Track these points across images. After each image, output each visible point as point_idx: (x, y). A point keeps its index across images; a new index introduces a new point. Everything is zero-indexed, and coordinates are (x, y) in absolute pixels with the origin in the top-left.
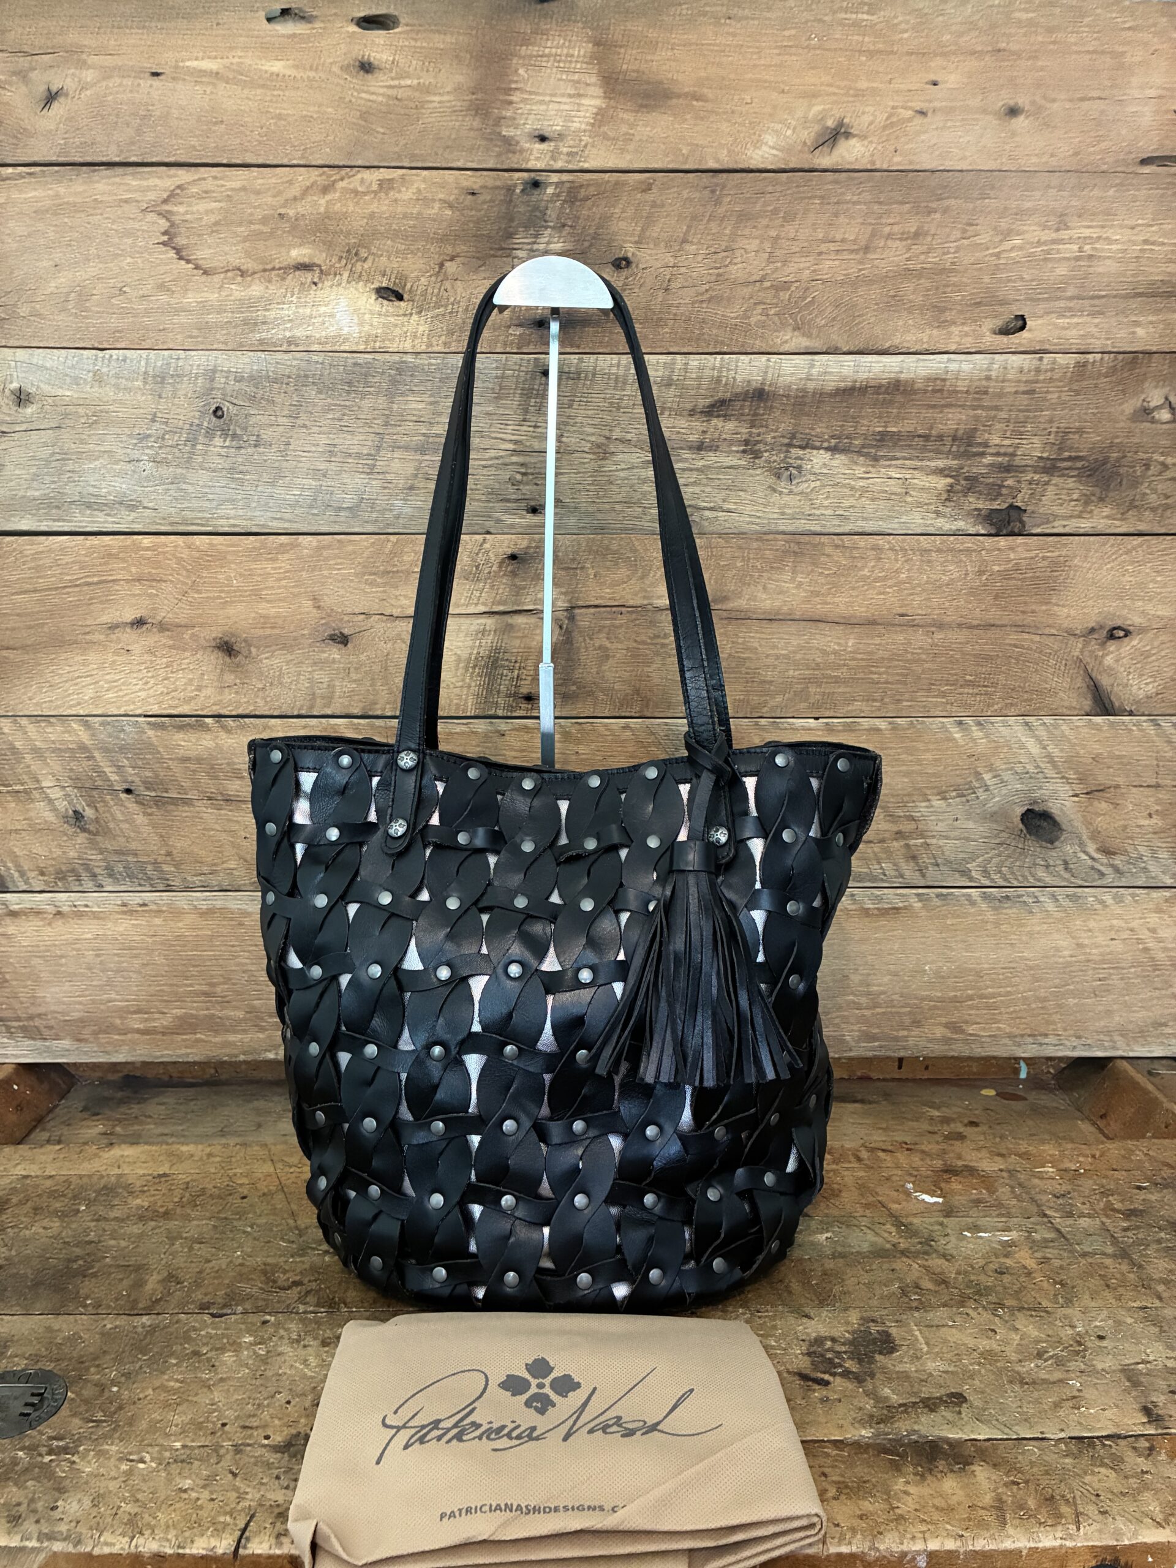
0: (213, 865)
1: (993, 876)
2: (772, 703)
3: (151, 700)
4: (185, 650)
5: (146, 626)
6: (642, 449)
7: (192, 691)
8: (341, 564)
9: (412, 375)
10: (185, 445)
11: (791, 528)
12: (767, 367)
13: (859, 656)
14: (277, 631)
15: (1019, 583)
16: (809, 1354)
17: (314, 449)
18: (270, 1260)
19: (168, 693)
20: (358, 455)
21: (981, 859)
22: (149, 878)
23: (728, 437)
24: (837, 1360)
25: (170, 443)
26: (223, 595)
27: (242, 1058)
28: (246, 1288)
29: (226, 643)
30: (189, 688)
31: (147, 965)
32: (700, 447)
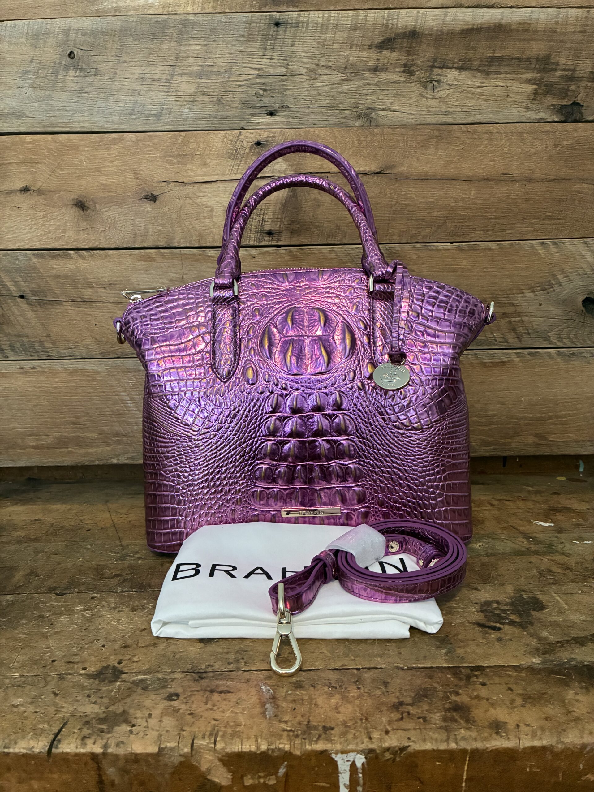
0: (76, 342)
1: (565, 341)
2: (424, 233)
3: (35, 239)
4: (54, 207)
5: (29, 193)
6: (339, 71)
7: (60, 233)
8: (151, 151)
9: (192, 28)
10: (51, 76)
11: (433, 121)
12: (418, 16)
13: (479, 202)
14: (112, 194)
15: (580, 152)
16: (482, 611)
17: (132, 76)
18: (101, 563)
19: (45, 235)
20: (159, 80)
21: (556, 330)
22: (37, 352)
23: (393, 62)
24: (503, 615)
25: (42, 75)
26: (78, 172)
27: (97, 463)
28: (82, 579)
29: (80, 202)
30: (58, 231)
31: (37, 405)
32: (375, 70)
